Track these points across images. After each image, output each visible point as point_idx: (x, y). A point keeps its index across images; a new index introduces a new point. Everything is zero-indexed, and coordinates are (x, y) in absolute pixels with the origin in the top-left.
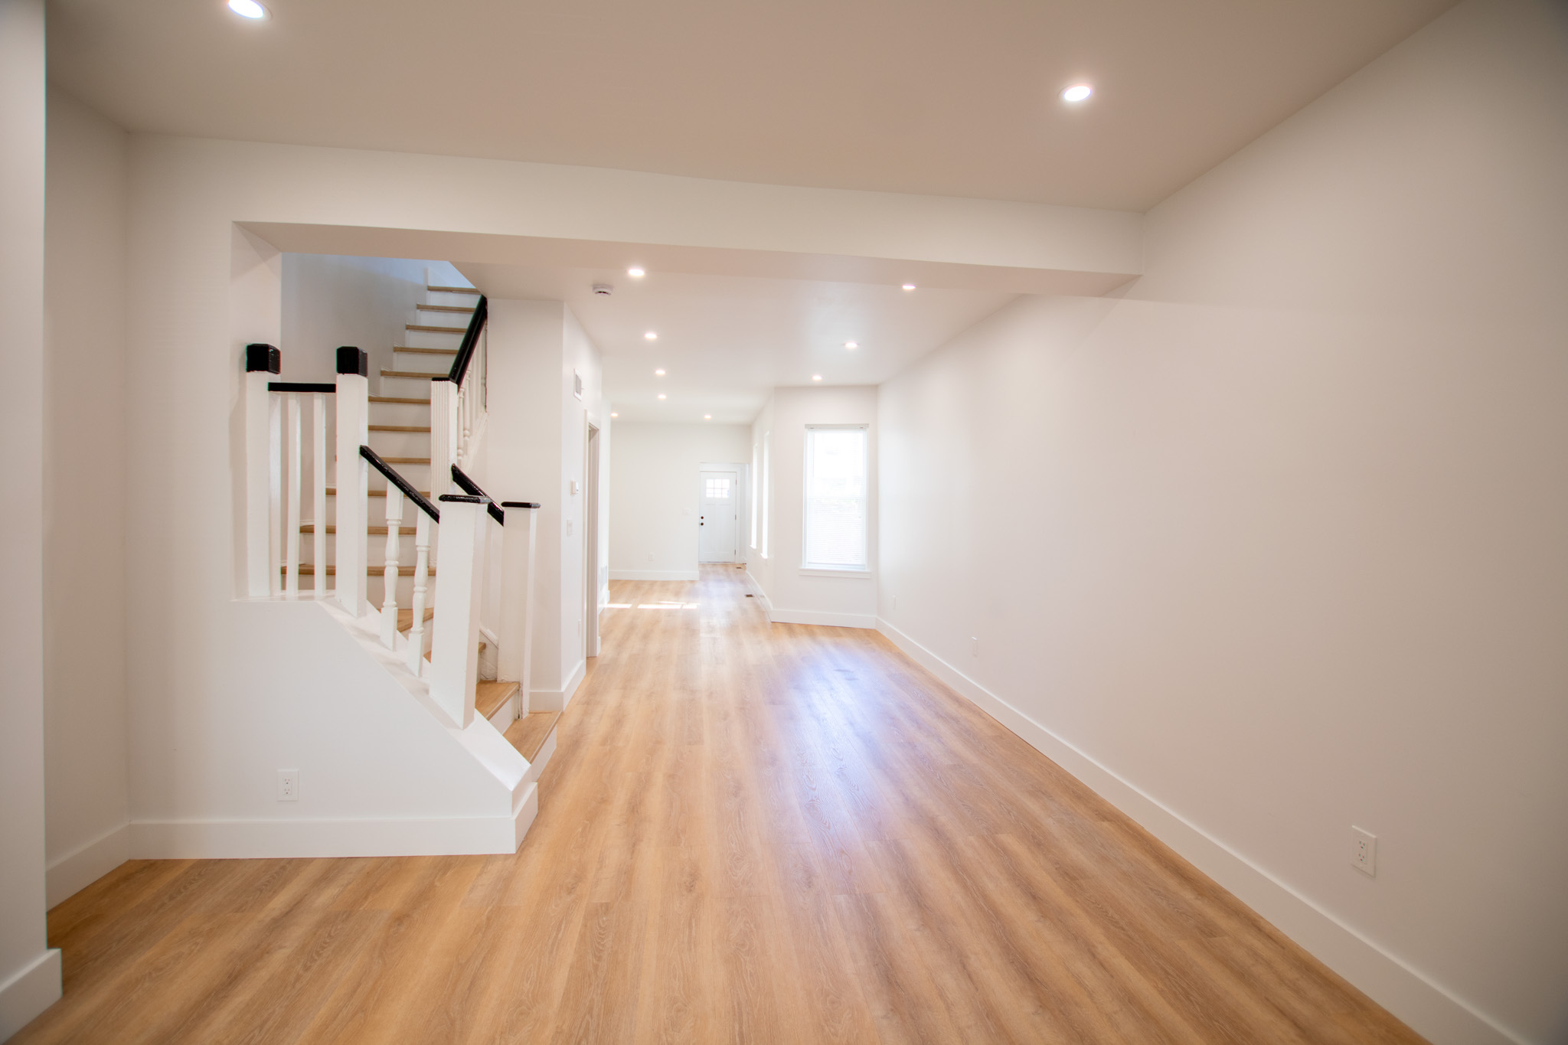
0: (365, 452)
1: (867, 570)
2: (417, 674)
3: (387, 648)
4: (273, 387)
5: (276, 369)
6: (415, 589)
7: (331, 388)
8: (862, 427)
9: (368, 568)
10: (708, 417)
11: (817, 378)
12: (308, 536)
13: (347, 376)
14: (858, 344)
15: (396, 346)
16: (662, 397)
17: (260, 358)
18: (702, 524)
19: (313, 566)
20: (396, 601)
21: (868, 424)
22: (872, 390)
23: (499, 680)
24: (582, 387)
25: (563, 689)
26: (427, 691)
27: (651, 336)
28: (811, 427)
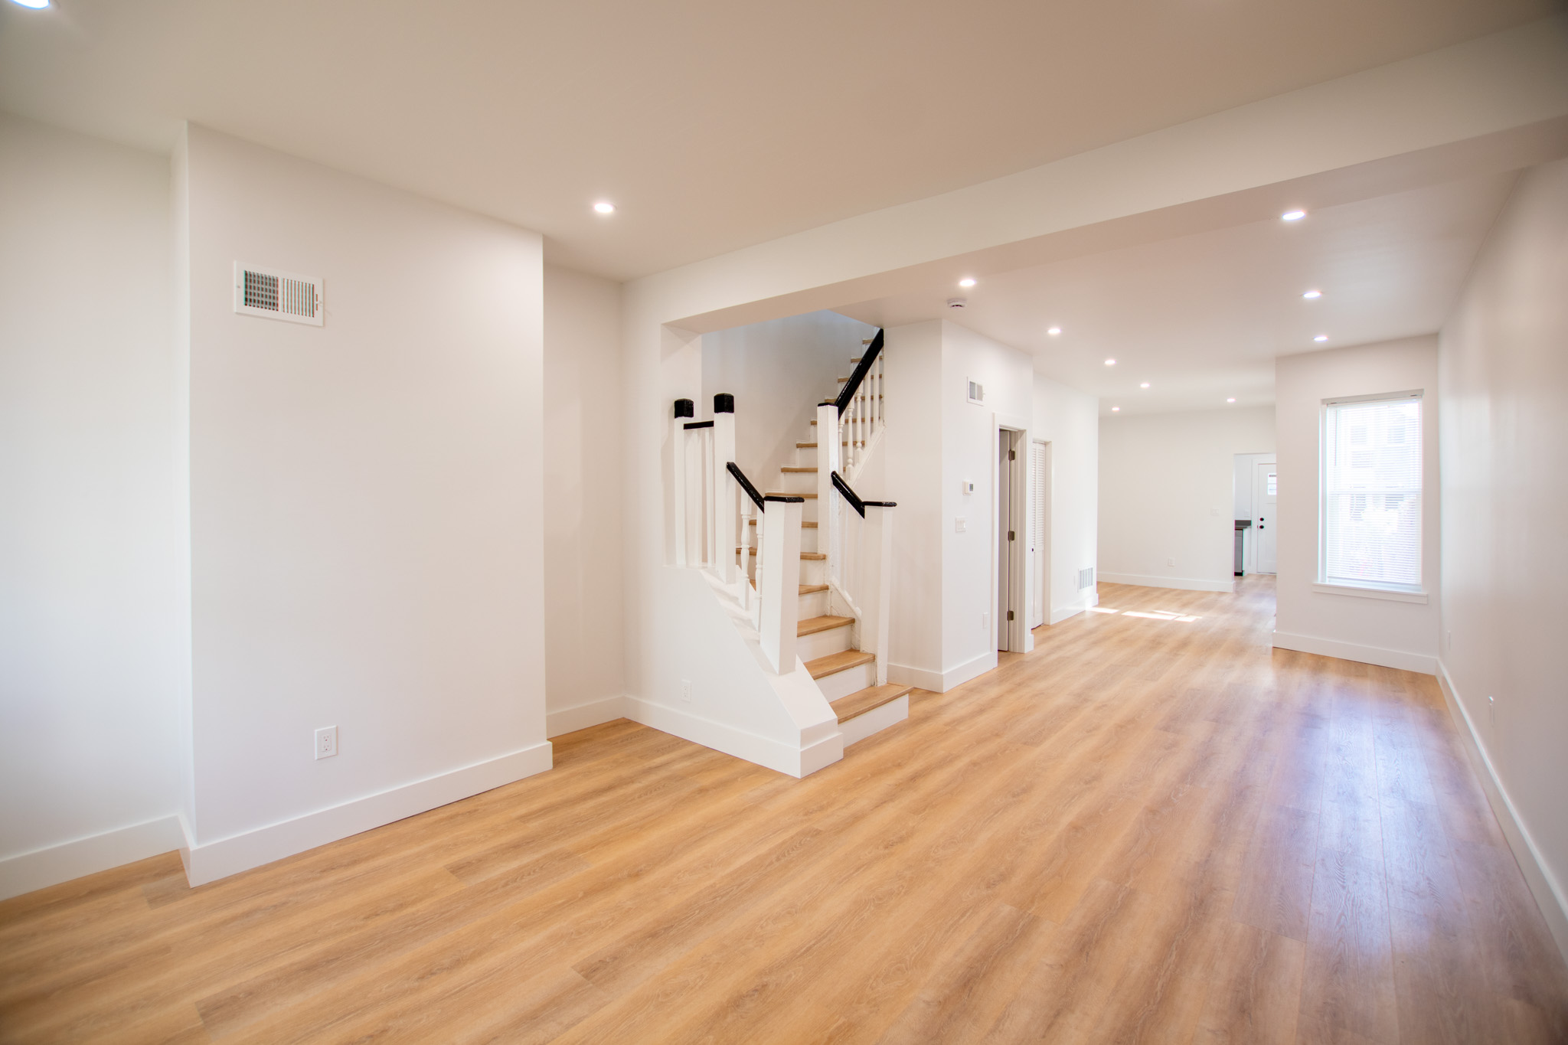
0: (732, 468)
1: (1424, 593)
2: (757, 629)
3: (742, 607)
4: (687, 427)
5: (691, 415)
6: (757, 566)
7: (710, 424)
8: (1414, 395)
9: (801, 553)
10: (1231, 400)
11: (1321, 339)
12: (753, 526)
13: (720, 414)
14: (1322, 292)
15: (840, 377)
16: (1145, 385)
17: (683, 408)
18: (1262, 527)
19: (756, 549)
20: (748, 574)
21: (1422, 390)
22: (1428, 341)
23: (861, 650)
24: (984, 392)
25: (943, 673)
26: (759, 642)
27: (1054, 331)
28: (1332, 402)
